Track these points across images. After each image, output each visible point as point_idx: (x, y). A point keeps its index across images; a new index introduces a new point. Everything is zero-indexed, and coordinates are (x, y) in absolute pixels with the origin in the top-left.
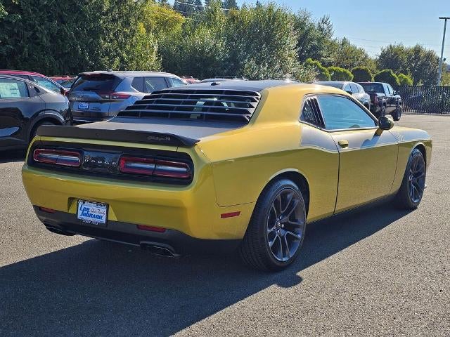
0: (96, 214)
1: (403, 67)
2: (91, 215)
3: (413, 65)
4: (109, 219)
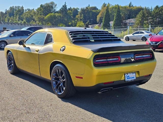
0: (132, 77)
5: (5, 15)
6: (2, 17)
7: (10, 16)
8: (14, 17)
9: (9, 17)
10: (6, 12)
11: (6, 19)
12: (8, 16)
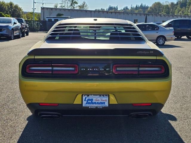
0: (99, 102)
1: (6, 11)
2: (95, 103)
3: (10, 10)
4: (110, 103)
5: (176, 6)
6: (172, 8)
7: (181, 7)
8: (186, 8)
9: (180, 9)
10: (177, 3)
11: (177, 11)
12: (179, 7)
